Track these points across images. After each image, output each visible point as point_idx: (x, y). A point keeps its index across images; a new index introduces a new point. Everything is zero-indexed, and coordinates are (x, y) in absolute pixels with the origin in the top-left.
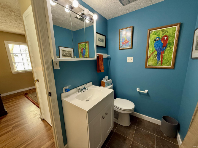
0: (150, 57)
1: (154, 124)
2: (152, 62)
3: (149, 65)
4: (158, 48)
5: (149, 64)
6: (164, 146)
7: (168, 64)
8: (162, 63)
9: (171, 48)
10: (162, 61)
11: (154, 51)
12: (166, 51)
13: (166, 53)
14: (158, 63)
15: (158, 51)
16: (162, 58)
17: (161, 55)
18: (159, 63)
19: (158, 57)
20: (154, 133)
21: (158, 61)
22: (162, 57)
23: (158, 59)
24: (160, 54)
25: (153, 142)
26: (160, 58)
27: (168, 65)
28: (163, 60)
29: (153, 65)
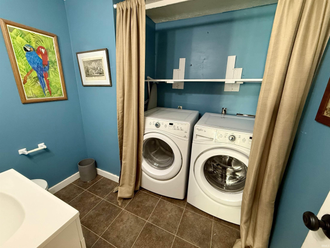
0: (25, 82)
1: (71, 185)
2: (33, 91)
3: (29, 98)
4: (36, 66)
5: (29, 96)
6: (100, 189)
7: (59, 92)
8: (50, 92)
9: (55, 69)
10: (49, 89)
11: (31, 71)
12: (50, 73)
13: (51, 76)
14: (44, 92)
15: (37, 72)
16: (48, 85)
17: (46, 79)
18: (46, 92)
19: (41, 82)
20: (83, 190)
21: (44, 89)
22: (48, 81)
23: (43, 86)
24: (43, 77)
25: (92, 197)
26: (45, 85)
27: (60, 95)
28: (51, 88)
29: (37, 97)
